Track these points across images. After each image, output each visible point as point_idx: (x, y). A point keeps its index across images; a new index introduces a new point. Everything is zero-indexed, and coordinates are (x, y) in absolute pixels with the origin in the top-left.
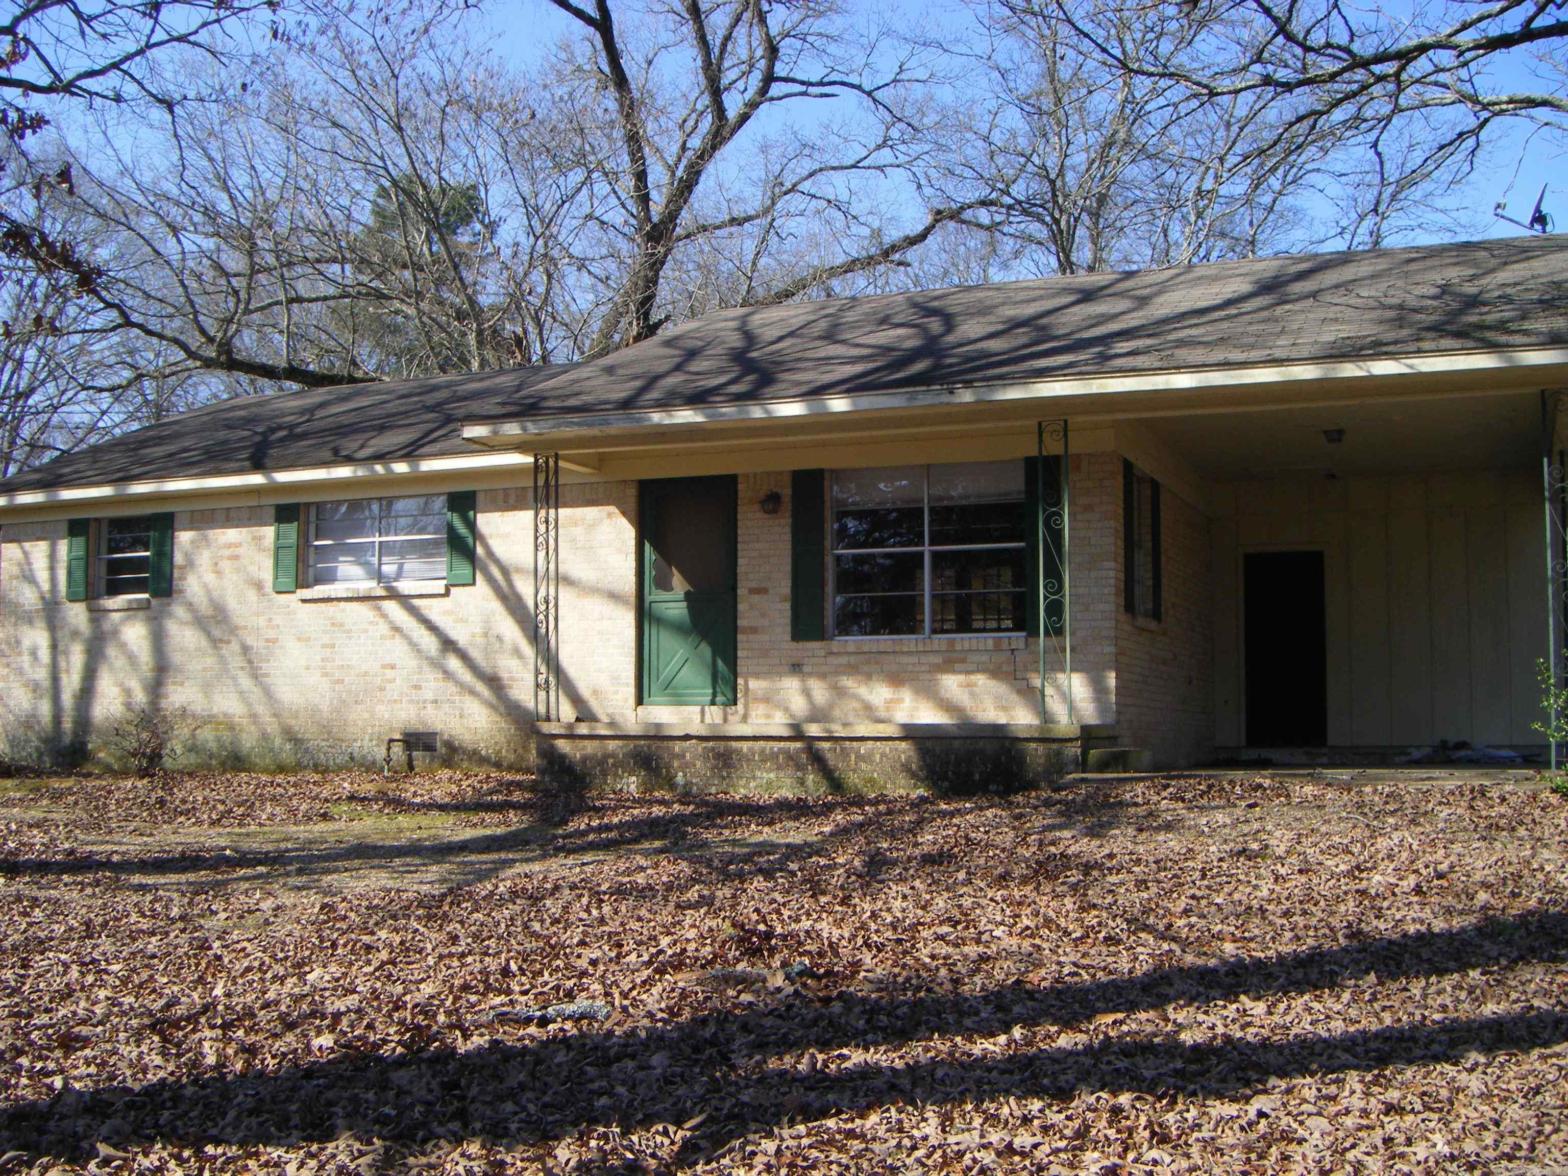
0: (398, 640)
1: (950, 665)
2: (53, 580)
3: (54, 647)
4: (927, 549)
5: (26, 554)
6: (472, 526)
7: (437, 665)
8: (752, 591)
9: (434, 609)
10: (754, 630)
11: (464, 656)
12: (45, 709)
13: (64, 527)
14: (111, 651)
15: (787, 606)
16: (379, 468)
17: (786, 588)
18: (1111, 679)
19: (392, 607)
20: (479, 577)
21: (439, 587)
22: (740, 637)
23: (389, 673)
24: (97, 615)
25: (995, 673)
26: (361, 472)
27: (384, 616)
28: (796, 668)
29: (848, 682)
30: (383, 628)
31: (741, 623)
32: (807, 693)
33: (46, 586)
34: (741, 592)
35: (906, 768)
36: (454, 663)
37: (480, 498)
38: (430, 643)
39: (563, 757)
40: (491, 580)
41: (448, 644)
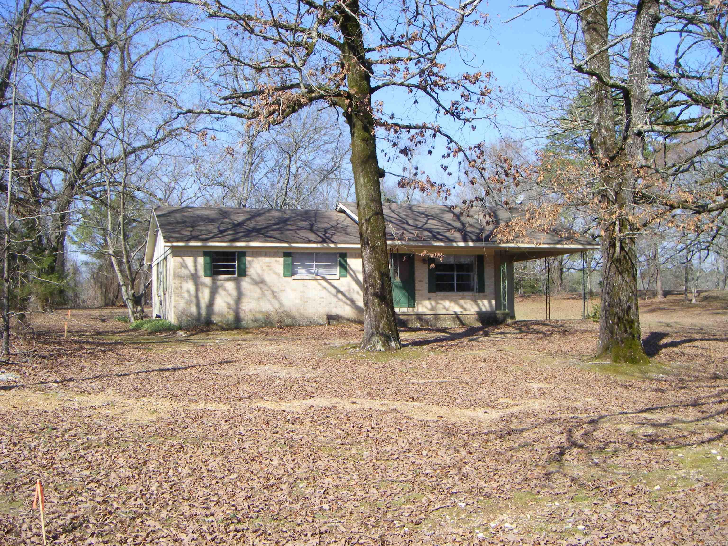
0: (324, 290)
1: (463, 298)
2: (196, 270)
3: (197, 290)
4: (455, 273)
5: (183, 260)
6: (346, 262)
7: (336, 296)
8: (420, 281)
9: (335, 283)
10: (420, 290)
11: (344, 295)
12: (194, 310)
13: (202, 253)
14: (221, 291)
15: (427, 285)
16: (325, 245)
17: (426, 280)
18: (493, 302)
19: (323, 282)
20: (348, 275)
21: (337, 277)
22: (416, 292)
23: (322, 300)
24: (214, 281)
25: (472, 300)
26: (319, 246)
27: (320, 284)
28: (429, 299)
29: (440, 302)
30: (320, 287)
31: (416, 288)
32: (431, 304)
33: (193, 271)
34: (416, 281)
35: (477, 320)
36: (340, 296)
37: (348, 255)
38: (334, 291)
39: (402, 320)
40: (351, 275)
41: (339, 291)
